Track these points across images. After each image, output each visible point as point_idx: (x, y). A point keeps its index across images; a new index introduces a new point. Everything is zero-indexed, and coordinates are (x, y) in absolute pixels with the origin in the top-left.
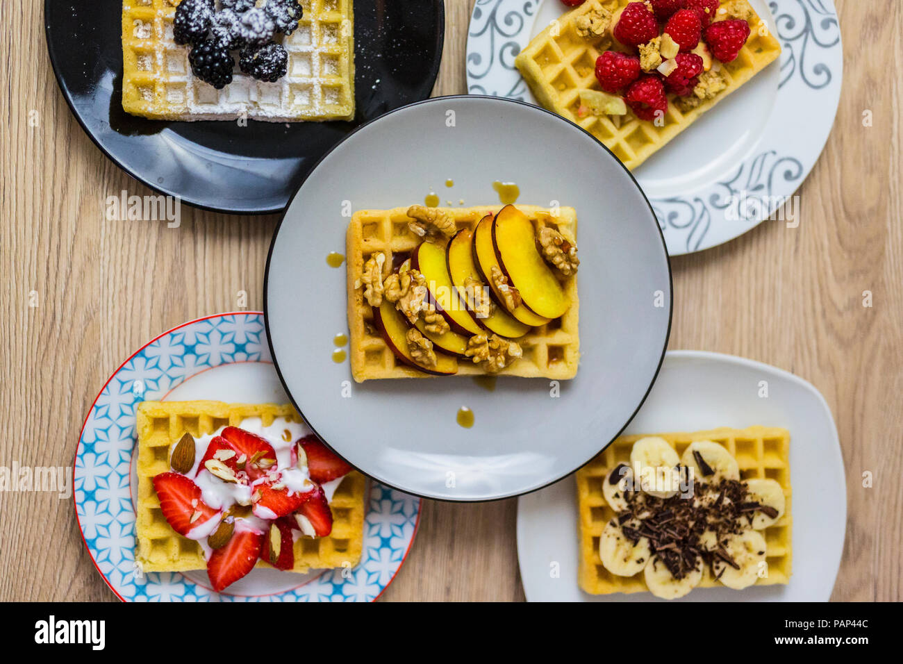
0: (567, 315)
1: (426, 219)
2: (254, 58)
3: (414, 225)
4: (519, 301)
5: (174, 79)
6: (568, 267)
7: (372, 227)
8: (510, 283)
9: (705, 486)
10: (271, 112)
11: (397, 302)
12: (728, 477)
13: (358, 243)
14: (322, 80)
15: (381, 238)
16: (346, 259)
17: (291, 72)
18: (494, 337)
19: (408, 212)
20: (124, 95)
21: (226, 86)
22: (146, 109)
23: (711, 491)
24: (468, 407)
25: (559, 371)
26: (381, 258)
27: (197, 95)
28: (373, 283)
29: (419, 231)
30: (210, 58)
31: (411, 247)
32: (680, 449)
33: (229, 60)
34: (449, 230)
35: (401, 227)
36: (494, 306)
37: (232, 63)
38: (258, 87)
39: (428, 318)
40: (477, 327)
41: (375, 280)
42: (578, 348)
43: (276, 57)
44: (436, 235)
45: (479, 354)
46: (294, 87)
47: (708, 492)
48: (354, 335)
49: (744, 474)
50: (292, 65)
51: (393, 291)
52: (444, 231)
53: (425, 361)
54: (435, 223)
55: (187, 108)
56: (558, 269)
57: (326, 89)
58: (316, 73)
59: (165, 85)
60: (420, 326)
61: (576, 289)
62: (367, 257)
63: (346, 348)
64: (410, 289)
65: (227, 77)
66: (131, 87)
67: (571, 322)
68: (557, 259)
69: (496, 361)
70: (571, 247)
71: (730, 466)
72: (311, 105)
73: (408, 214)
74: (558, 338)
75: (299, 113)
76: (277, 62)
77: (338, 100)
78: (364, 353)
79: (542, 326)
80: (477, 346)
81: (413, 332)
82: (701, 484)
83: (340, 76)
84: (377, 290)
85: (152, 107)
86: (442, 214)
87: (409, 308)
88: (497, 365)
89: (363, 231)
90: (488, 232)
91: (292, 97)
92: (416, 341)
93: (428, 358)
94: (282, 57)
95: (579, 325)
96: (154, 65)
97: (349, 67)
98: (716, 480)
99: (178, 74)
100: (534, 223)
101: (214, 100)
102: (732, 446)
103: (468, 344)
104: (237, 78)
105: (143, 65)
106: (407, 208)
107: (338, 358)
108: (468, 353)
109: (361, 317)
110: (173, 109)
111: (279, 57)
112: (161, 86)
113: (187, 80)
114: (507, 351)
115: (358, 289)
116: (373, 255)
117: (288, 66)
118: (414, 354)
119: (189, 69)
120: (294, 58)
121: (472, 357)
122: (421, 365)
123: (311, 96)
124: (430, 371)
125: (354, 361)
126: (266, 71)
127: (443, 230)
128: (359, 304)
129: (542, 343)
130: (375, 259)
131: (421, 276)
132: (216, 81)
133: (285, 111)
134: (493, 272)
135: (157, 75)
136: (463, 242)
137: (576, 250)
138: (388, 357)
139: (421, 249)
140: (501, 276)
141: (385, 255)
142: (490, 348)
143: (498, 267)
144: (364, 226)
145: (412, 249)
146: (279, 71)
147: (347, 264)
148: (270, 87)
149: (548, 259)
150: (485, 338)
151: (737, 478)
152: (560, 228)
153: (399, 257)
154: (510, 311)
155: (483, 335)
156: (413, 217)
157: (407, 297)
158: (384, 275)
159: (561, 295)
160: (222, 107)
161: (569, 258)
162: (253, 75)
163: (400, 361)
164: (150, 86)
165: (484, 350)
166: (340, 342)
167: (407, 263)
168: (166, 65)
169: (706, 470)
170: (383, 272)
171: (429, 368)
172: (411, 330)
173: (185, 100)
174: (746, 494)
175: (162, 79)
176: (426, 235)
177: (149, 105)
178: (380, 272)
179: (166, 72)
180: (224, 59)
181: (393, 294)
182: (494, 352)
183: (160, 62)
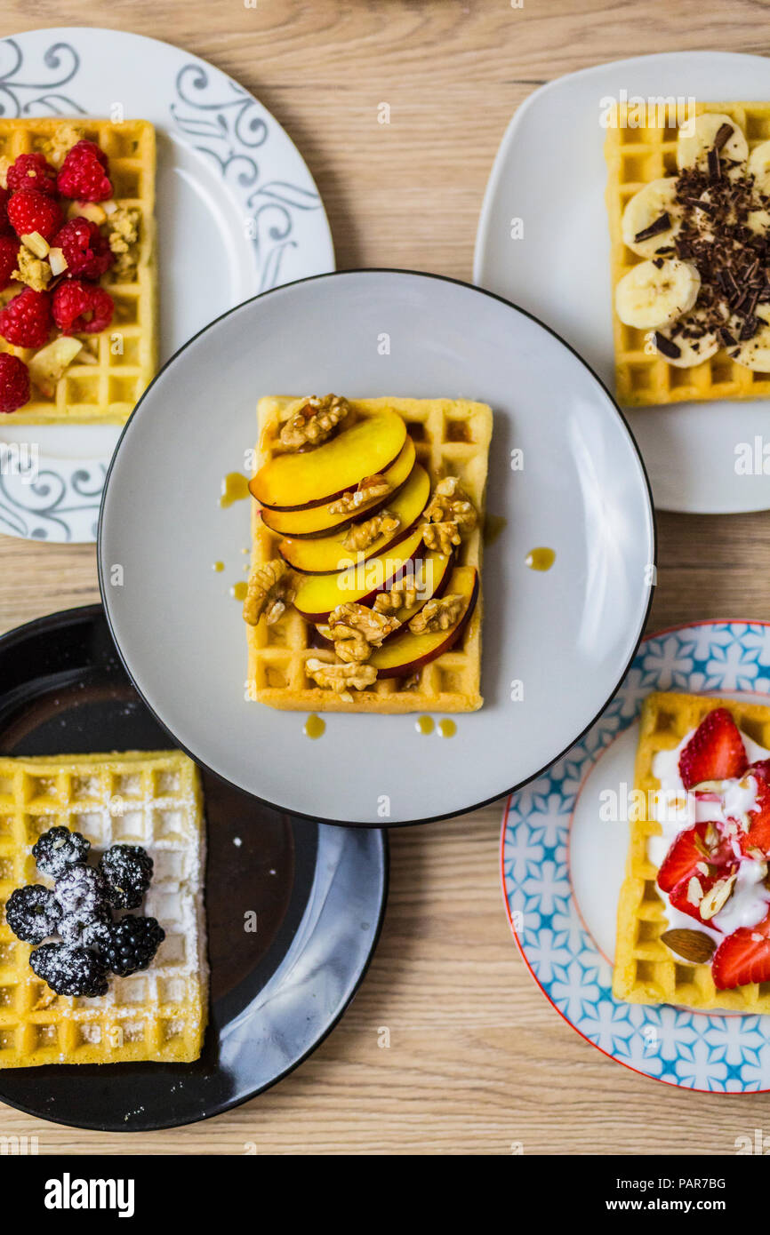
0: (404, 414)
1: (261, 601)
2: (122, 891)
3: (269, 618)
4: (378, 479)
5: (153, 993)
6: (336, 410)
7: (270, 675)
8: (353, 489)
9: (685, 226)
10: (192, 865)
11: (370, 644)
12: (672, 193)
13: (291, 694)
14: (148, 795)
15: (287, 662)
16: (314, 711)
17: (138, 838)
18: (427, 514)
19: (251, 623)
20: (178, 1060)
21: (161, 925)
22: (195, 1031)
23: (693, 218)
24: (526, 557)
25: (481, 428)
26: (313, 665)
27: (173, 962)
28: (345, 677)
29: (278, 610)
30: (123, 950)
31: (301, 623)
32: (633, 259)
33: (125, 924)
34: (277, 570)
35: (273, 636)
36: (385, 513)
37: (130, 919)
38: (160, 882)
39: (396, 603)
40: (412, 538)
41: (341, 674)
42: (449, 401)
43: (120, 862)
44: (284, 587)
45: (449, 536)
46: (159, 833)
47: (692, 222)
48: (418, 707)
49: (671, 170)
50: (130, 837)
51: (356, 650)
52: (278, 576)
53: (454, 610)
54: (267, 588)
55: (191, 975)
56: (338, 423)
57: (160, 791)
58: (139, 805)
59: (162, 1004)
60: (406, 616)
61: (369, 400)
62: (311, 683)
63: (437, 719)
64: (354, 627)
65: (148, 925)
66: (167, 1050)
67: (415, 410)
68: (325, 423)
69: (461, 513)
70: (309, 405)
71: (659, 191)
72: (182, 810)
73: (256, 624)
74: (436, 429)
75: (192, 827)
76: (126, 861)
77: (173, 774)
78: (442, 694)
79: (416, 448)
80: (437, 537)
81: (414, 625)
82: (681, 231)
83: (141, 773)
84: (353, 672)
85: (192, 1023)
86: (256, 579)
87: (379, 629)
88: (467, 513)
89: (276, 687)
90: (284, 517)
91: (172, 836)
92: (426, 622)
93: (451, 606)
94: (119, 852)
95: (419, 398)
96: (135, 1020)
97: (130, 761)
98: (677, 211)
99: (146, 987)
100: (277, 454)
101: (179, 939)
102: (631, 187)
103: (435, 551)
104: (150, 910)
105: (137, 1034)
106: (248, 626)
107: (450, 729)
108: (448, 551)
109: (391, 695)
110: (194, 994)
111: (120, 858)
112: (163, 1011)
113: (154, 978)
114: (448, 498)
115: (354, 698)
116: (308, 675)
117: (130, 843)
118: (445, 625)
119: (139, 974)
120: (120, 833)
121: (453, 547)
122: (462, 616)
123: (170, 810)
124: (470, 605)
125: (452, 709)
126: (138, 875)
127: (277, 579)
128: (375, 698)
129: (440, 449)
130: (314, 672)
131: (337, 610)
132: (154, 940)
133: (191, 846)
134: (336, 512)
135: (150, 1016)
136: (295, 551)
137: (314, 398)
138: (448, 661)
139: (303, 610)
140: (342, 502)
141: (308, 659)
142: (441, 521)
143: (331, 504)
144: (269, 685)
145: (303, 621)
146: (139, 857)
147: (321, 711)
148: (159, 866)
149: (325, 437)
150: (426, 526)
151: (674, 180)
152: (283, 419)
153: (314, 639)
154: (391, 491)
155: (423, 530)
156: (258, 617)
157: (365, 631)
158: (337, 661)
159: (376, 421)
160: (189, 929)
161: (324, 408)
162: (144, 891)
163: (456, 644)
164: (165, 1025)
165: (444, 529)
166: (428, 726)
167: (323, 629)
168: (135, 1004)
169: (663, 224)
170: (333, 663)
171: (466, 606)
172: (411, 627)
173: (181, 978)
174: (697, 172)
175: (155, 1009)
176: (284, 600)
177: (190, 1027)
178: (331, 666)
179: (144, 1004)
180: (124, 930)
181: (360, 651)
182: (447, 515)
183: (132, 1012)
